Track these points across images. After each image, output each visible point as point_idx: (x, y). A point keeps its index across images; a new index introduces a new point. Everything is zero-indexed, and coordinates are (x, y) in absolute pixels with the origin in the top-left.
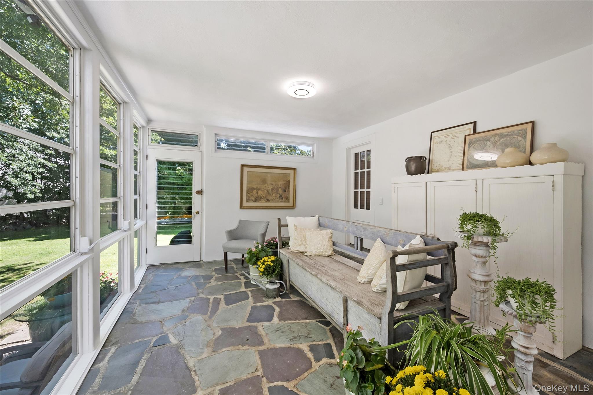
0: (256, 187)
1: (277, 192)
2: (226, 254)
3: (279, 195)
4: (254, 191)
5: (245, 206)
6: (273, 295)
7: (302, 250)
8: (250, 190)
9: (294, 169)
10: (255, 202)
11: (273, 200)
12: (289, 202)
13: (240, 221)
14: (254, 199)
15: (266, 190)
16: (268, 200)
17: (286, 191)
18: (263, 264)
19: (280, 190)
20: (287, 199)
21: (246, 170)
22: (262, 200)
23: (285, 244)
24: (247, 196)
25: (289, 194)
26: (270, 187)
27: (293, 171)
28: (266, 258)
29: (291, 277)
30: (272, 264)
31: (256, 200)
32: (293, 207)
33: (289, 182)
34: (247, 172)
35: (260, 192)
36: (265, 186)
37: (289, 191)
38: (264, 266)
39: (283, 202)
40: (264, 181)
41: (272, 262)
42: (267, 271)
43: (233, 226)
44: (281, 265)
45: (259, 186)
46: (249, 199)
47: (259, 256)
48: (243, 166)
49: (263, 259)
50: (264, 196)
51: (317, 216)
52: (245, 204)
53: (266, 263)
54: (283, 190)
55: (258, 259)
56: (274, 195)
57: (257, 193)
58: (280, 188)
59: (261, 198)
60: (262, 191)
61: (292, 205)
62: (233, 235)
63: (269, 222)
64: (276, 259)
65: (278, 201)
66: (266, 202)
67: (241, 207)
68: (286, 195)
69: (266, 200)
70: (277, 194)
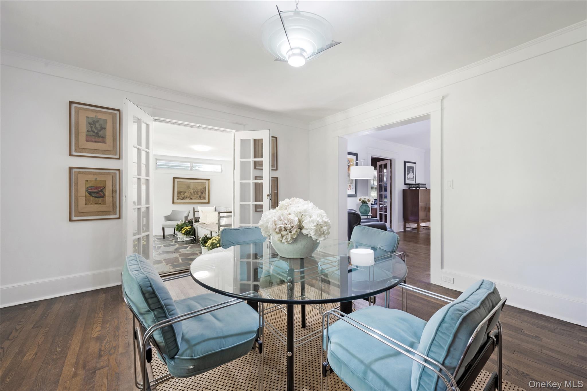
0: (183, 191)
1: (197, 194)
2: (163, 229)
3: (198, 196)
4: (182, 194)
5: (176, 202)
6: (189, 243)
7: (204, 222)
8: (179, 193)
9: (209, 180)
10: (183, 200)
11: (195, 199)
12: (205, 200)
13: (173, 211)
14: (182, 198)
15: (190, 193)
16: (191, 199)
17: (204, 193)
18: (184, 230)
19: (199, 192)
20: (205, 198)
21: (176, 180)
22: (187, 198)
23: (197, 221)
24: (177, 196)
25: (205, 195)
26: (192, 191)
27: (208, 181)
28: (186, 227)
29: (198, 234)
30: (189, 229)
31: (183, 199)
32: (208, 203)
33: (205, 187)
34: (177, 182)
35: (186, 194)
36: (190, 190)
37: (205, 193)
38: (185, 231)
39: (201, 200)
40: (189, 187)
41: (189, 228)
42: (186, 232)
43: (168, 213)
44: (194, 230)
45: (185, 190)
46: (178, 198)
47: (183, 227)
48: (174, 178)
49: (185, 228)
50: (189, 196)
51: (215, 206)
52: (176, 201)
53: (185, 229)
54: (202, 192)
55: (182, 228)
56: (195, 196)
57: (184, 194)
58: (199, 191)
59: (187, 197)
60: (187, 193)
61: (207, 202)
62: (168, 218)
63: (190, 211)
64: (192, 228)
65: (198, 199)
66: (190, 200)
67: (173, 203)
68: (203, 196)
69: (190, 199)
70: (198, 195)
